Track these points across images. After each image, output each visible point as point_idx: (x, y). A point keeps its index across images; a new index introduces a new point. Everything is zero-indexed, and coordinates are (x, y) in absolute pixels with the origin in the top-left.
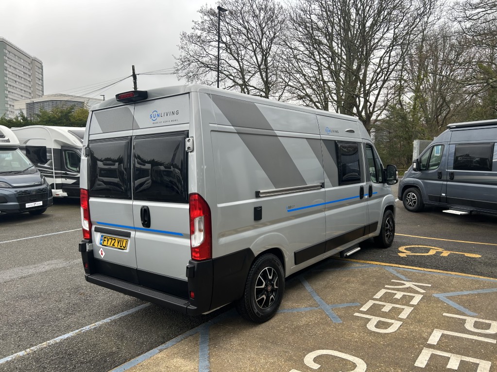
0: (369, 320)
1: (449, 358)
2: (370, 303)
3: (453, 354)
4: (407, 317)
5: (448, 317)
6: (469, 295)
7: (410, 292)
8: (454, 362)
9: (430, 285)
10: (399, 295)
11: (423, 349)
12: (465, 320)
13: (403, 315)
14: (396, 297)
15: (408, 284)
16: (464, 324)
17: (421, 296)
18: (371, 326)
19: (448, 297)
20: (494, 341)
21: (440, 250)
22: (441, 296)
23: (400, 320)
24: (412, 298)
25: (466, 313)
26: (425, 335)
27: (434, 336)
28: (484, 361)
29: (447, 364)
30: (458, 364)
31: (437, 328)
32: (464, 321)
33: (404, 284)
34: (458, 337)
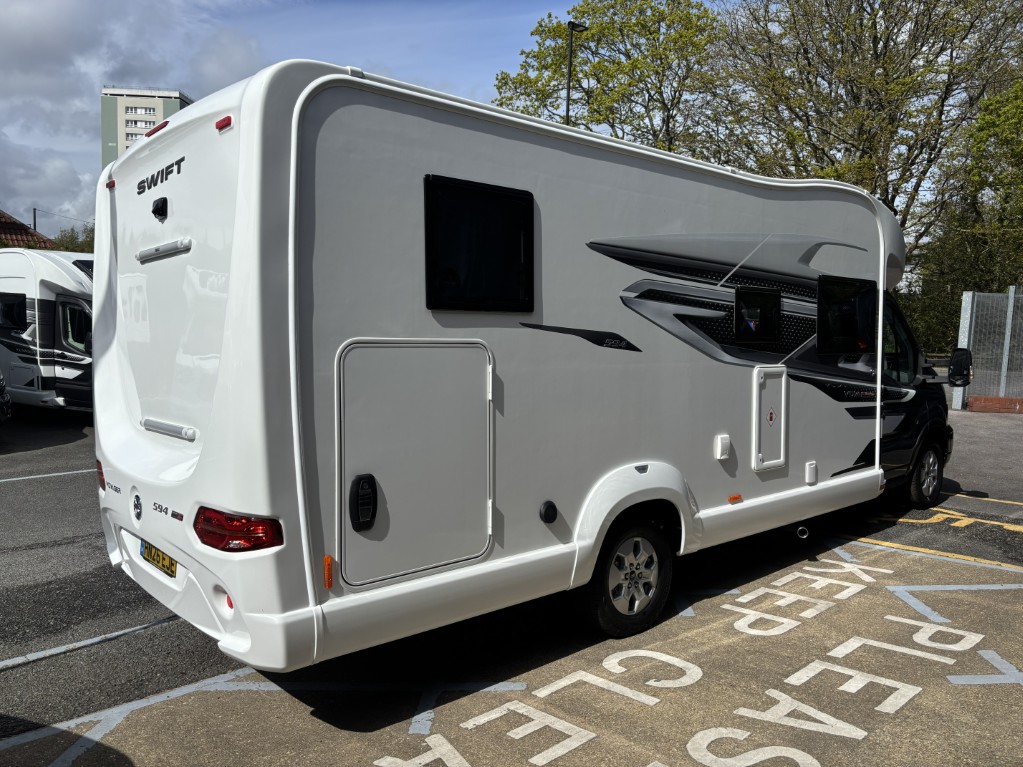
0: (744, 615)
1: (851, 677)
2: (761, 591)
3: (861, 673)
4: (815, 617)
5: (891, 622)
6: (956, 591)
7: (847, 579)
8: (856, 683)
9: (891, 572)
10: (821, 583)
11: (813, 661)
12: (921, 628)
13: (808, 614)
14: (813, 585)
15: (849, 567)
16: (915, 633)
17: (862, 587)
18: (741, 625)
19: (912, 593)
20: (950, 661)
21: (957, 515)
22: (900, 590)
23: (798, 619)
24: (843, 588)
25: (931, 618)
26: (828, 644)
27: (846, 647)
28: (910, 687)
29: (841, 685)
30: (861, 685)
31: (859, 634)
32: (918, 629)
33: (842, 567)
34: (888, 651)
